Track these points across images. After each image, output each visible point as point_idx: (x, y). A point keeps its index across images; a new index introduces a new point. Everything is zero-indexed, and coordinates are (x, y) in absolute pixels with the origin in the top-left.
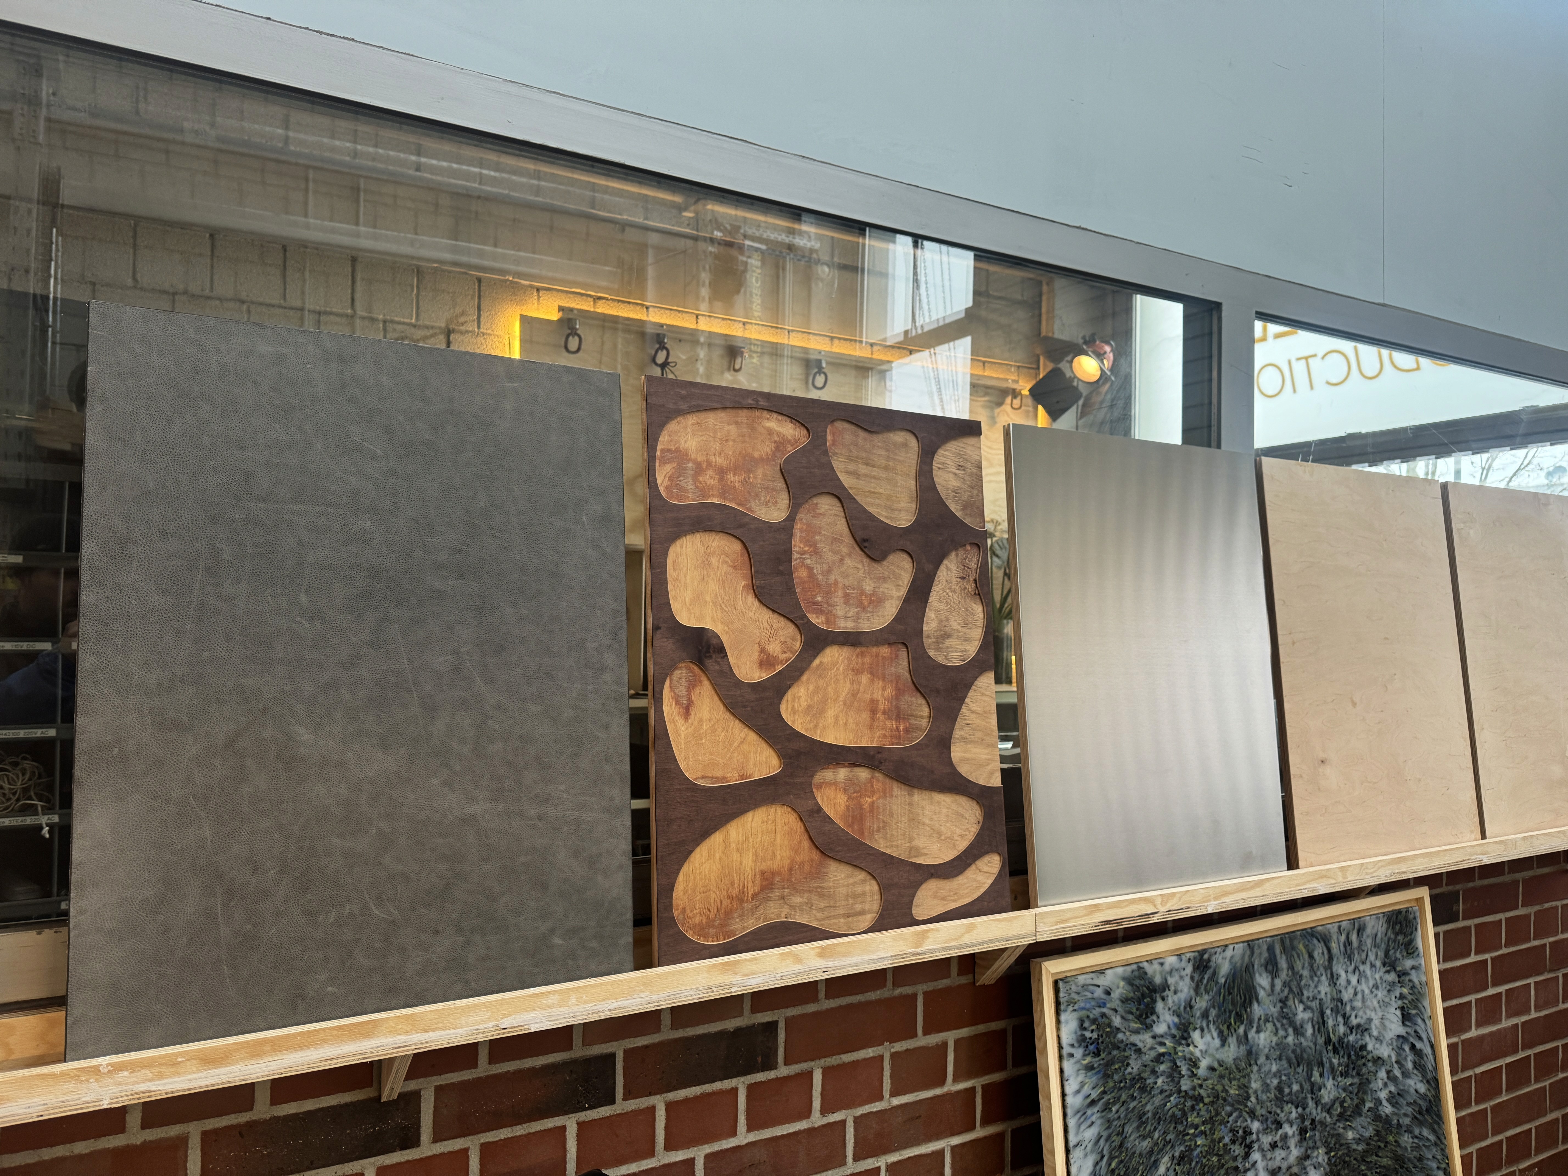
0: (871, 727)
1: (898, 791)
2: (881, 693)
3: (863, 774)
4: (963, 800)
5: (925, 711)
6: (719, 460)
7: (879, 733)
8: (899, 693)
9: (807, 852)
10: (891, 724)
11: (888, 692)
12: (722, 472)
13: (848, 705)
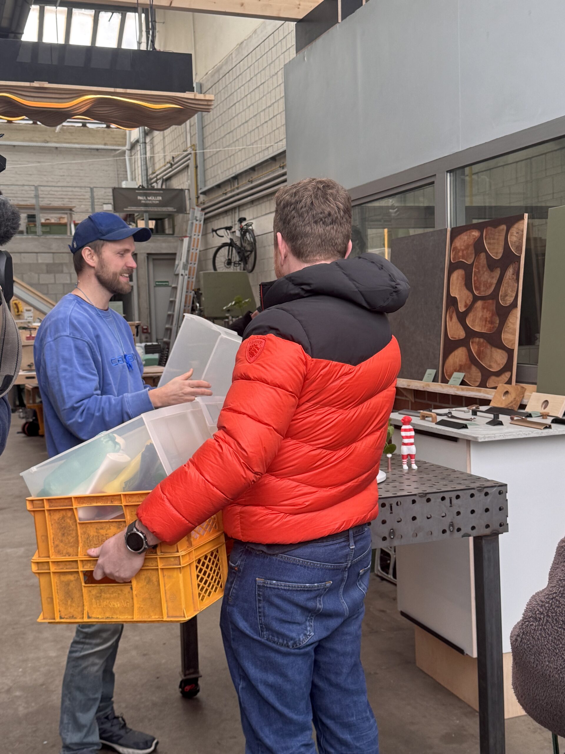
0: (485, 326)
1: (489, 347)
2: (488, 315)
3: (482, 340)
4: (504, 352)
5: (498, 322)
6: (463, 248)
7: (486, 328)
8: (493, 315)
9: (468, 362)
10: (489, 325)
11: (490, 315)
12: (463, 251)
13: (480, 319)
